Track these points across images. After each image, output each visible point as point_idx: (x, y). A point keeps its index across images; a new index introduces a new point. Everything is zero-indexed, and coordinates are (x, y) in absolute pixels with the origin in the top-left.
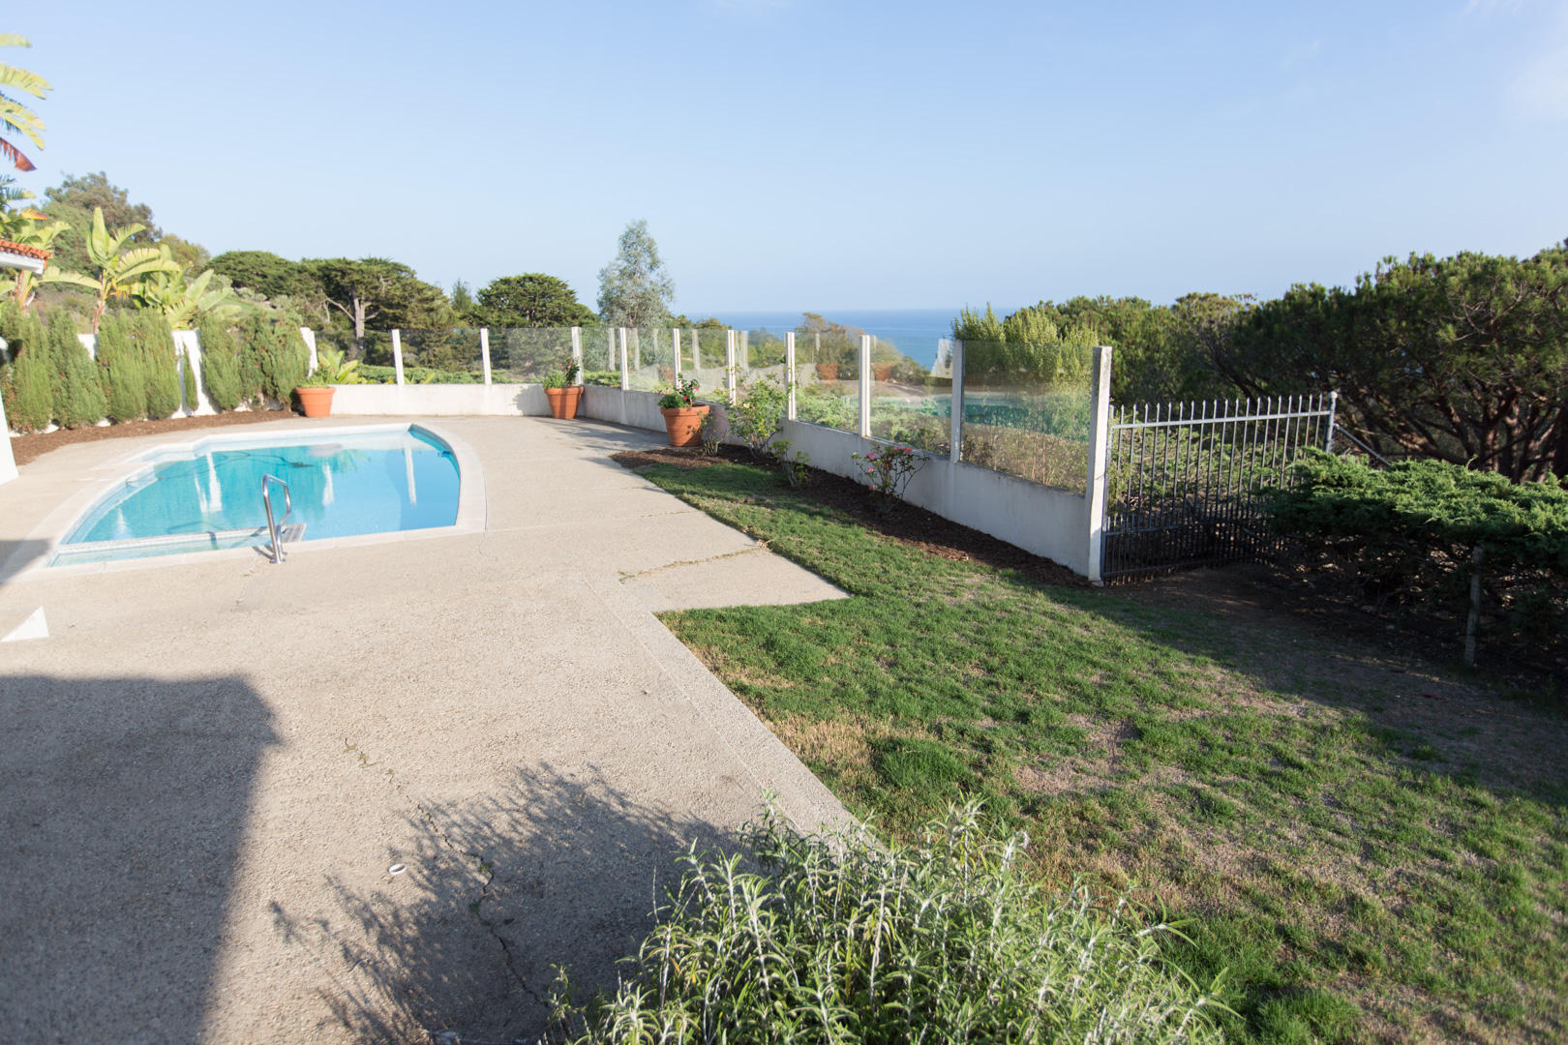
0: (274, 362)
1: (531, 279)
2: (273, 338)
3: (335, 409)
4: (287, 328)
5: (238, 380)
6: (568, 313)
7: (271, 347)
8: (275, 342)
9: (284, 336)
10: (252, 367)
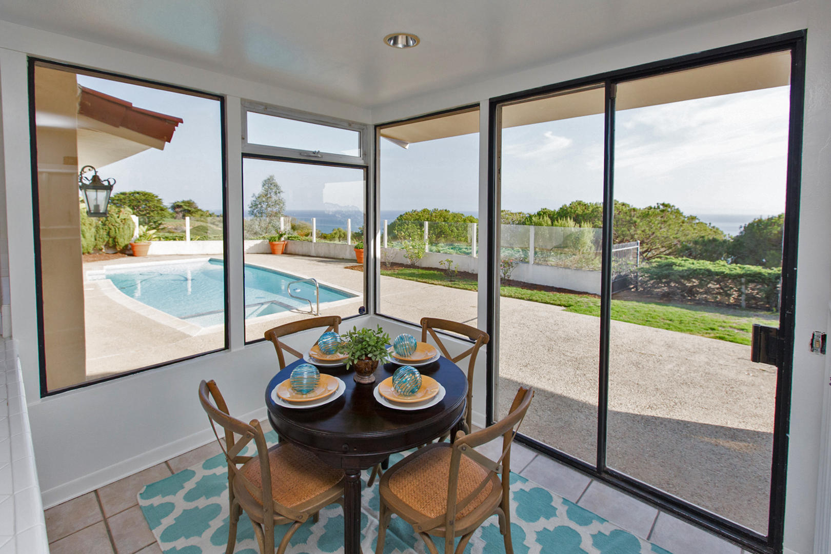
0: (117, 231)
1: (138, 193)
2: (118, 220)
3: (149, 253)
4: (126, 215)
5: (93, 239)
6: (159, 208)
7: (117, 225)
8: (119, 222)
9: (124, 219)
10: (103, 233)
